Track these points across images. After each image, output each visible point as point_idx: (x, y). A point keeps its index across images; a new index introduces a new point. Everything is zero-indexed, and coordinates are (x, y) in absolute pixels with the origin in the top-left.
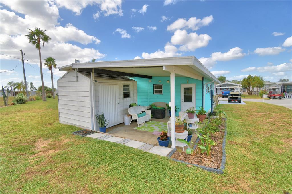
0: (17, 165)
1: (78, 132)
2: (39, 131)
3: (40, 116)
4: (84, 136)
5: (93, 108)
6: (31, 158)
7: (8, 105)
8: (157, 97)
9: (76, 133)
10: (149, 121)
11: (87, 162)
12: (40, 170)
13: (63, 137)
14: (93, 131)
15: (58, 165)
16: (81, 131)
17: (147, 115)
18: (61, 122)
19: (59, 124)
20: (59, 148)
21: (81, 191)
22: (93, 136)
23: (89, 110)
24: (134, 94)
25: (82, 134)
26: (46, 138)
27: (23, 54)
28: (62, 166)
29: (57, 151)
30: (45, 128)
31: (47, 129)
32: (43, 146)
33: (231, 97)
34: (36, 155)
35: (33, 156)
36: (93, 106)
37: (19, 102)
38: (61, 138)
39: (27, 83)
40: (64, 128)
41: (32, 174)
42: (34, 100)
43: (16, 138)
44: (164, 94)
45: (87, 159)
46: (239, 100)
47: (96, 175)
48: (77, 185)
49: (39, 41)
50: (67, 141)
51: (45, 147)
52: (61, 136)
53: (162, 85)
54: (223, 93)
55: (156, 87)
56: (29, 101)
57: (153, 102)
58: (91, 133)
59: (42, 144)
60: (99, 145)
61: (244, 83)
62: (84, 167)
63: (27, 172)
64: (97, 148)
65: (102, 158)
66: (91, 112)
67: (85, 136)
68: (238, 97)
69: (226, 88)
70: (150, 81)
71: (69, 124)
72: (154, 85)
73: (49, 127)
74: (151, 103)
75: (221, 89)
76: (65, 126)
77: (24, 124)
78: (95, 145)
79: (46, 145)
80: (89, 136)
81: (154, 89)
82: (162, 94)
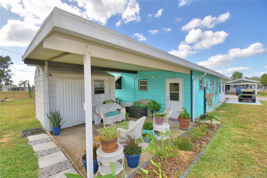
4: (24, 137)
5: (46, 105)
10: (123, 120)
17: (122, 114)
23: (43, 107)
24: (110, 90)
33: (243, 95)
36: (46, 102)
46: (252, 98)
54: (236, 90)
58: (40, 132)
61: (263, 79)
68: (251, 96)
69: (241, 85)
70: (135, 76)
72: (140, 81)
74: (137, 100)
75: (235, 86)
81: (140, 85)
82: (147, 91)
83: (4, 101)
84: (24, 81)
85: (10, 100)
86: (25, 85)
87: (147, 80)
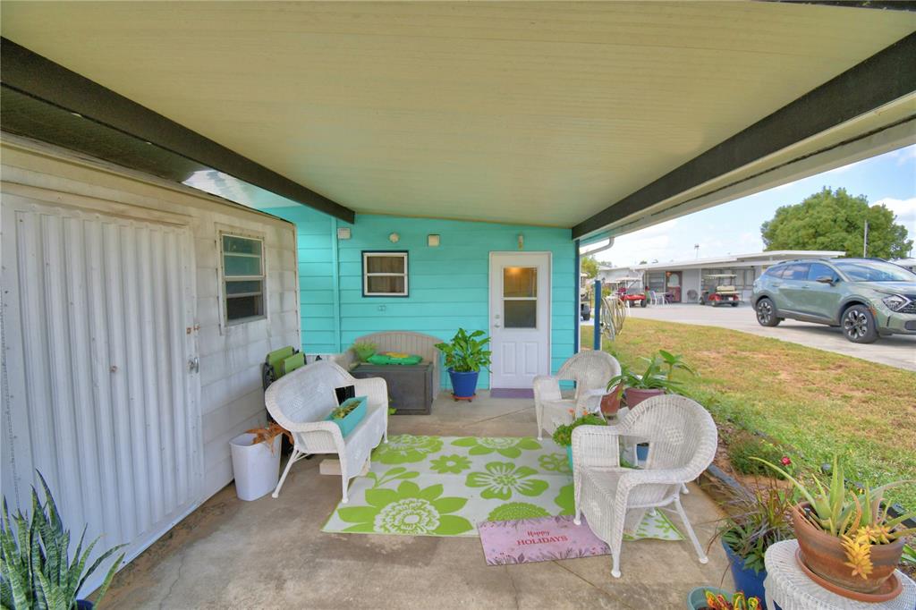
8: (383, 308)
24: (282, 297)
44: (415, 294)
53: (404, 255)
55: (372, 264)
57: (360, 334)
70: (345, 234)
72: (366, 255)
74: (350, 339)
81: (366, 275)
82: (407, 296)
87: (406, 251)
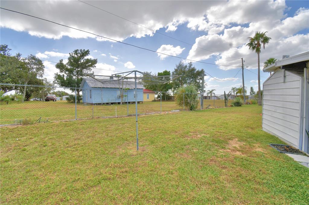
0: (209, 151)
1: (277, 145)
2: (238, 132)
3: (246, 120)
4: (282, 153)
5: (304, 119)
6: (220, 150)
7: (228, 106)
9: (274, 145)
11: (266, 181)
12: (220, 163)
13: (257, 145)
14: (300, 150)
15: (235, 166)
16: (282, 145)
18: (264, 130)
19: (261, 130)
20: (246, 153)
21: (241, 203)
22: (296, 158)
23: (298, 121)
25: (282, 149)
26: (241, 140)
27: (243, 61)
28: (237, 169)
29: (243, 155)
30: (245, 131)
31: (246, 133)
32: (234, 145)
34: (225, 150)
35: (223, 150)
36: (304, 116)
37: (236, 105)
38: (254, 145)
39: (245, 88)
40: (263, 136)
41: (213, 162)
42: (250, 104)
43: (219, 132)
45: (268, 177)
47: (266, 200)
48: (240, 194)
49: (259, 45)
50: (259, 150)
51: (235, 147)
52: (256, 143)
56: (245, 104)
58: (296, 152)
59: (235, 144)
60: (297, 172)
62: (259, 183)
63: (211, 159)
64: (291, 174)
65: (290, 189)
66: (299, 124)
67: (285, 153)
71: (271, 134)
73: (250, 131)
76: (266, 135)
77: (231, 123)
78: (291, 168)
79: (237, 146)
80: (290, 155)
83: (209, 108)
84: (211, 90)
85: (212, 107)
86: (211, 95)
